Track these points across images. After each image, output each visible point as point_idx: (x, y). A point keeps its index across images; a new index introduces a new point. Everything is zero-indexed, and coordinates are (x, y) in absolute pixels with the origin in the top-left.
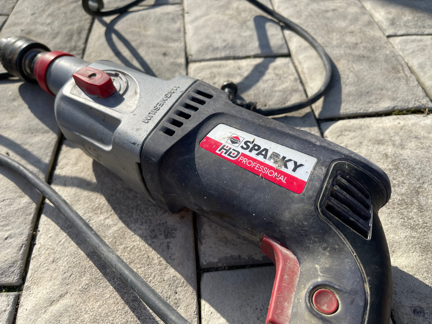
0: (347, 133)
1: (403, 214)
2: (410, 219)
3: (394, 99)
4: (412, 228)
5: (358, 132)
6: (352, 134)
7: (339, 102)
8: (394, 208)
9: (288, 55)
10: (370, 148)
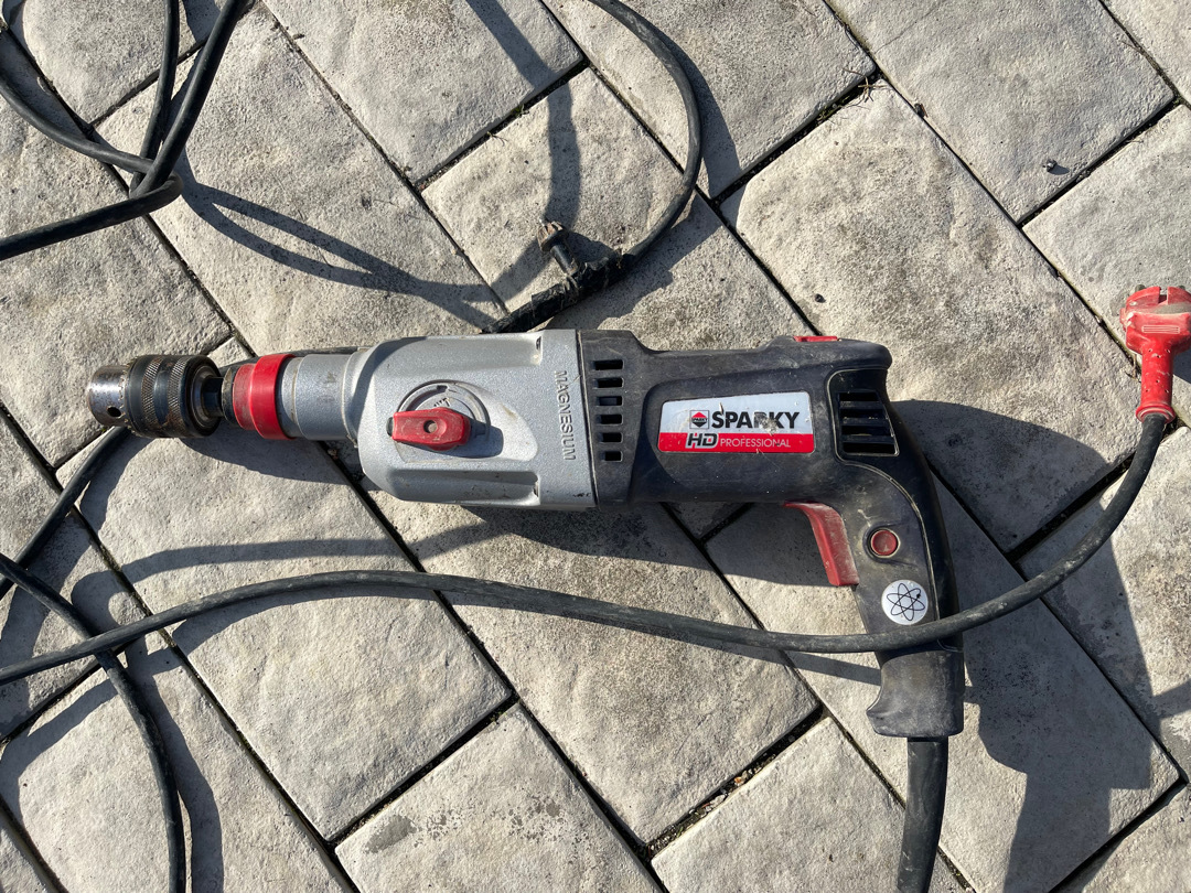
0: (770, 209)
1: (897, 321)
2: (907, 324)
3: (810, 90)
4: (914, 336)
5: (786, 198)
6: (779, 208)
7: (729, 146)
8: (883, 319)
9: (584, 63)
10: (815, 224)
